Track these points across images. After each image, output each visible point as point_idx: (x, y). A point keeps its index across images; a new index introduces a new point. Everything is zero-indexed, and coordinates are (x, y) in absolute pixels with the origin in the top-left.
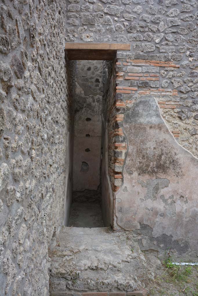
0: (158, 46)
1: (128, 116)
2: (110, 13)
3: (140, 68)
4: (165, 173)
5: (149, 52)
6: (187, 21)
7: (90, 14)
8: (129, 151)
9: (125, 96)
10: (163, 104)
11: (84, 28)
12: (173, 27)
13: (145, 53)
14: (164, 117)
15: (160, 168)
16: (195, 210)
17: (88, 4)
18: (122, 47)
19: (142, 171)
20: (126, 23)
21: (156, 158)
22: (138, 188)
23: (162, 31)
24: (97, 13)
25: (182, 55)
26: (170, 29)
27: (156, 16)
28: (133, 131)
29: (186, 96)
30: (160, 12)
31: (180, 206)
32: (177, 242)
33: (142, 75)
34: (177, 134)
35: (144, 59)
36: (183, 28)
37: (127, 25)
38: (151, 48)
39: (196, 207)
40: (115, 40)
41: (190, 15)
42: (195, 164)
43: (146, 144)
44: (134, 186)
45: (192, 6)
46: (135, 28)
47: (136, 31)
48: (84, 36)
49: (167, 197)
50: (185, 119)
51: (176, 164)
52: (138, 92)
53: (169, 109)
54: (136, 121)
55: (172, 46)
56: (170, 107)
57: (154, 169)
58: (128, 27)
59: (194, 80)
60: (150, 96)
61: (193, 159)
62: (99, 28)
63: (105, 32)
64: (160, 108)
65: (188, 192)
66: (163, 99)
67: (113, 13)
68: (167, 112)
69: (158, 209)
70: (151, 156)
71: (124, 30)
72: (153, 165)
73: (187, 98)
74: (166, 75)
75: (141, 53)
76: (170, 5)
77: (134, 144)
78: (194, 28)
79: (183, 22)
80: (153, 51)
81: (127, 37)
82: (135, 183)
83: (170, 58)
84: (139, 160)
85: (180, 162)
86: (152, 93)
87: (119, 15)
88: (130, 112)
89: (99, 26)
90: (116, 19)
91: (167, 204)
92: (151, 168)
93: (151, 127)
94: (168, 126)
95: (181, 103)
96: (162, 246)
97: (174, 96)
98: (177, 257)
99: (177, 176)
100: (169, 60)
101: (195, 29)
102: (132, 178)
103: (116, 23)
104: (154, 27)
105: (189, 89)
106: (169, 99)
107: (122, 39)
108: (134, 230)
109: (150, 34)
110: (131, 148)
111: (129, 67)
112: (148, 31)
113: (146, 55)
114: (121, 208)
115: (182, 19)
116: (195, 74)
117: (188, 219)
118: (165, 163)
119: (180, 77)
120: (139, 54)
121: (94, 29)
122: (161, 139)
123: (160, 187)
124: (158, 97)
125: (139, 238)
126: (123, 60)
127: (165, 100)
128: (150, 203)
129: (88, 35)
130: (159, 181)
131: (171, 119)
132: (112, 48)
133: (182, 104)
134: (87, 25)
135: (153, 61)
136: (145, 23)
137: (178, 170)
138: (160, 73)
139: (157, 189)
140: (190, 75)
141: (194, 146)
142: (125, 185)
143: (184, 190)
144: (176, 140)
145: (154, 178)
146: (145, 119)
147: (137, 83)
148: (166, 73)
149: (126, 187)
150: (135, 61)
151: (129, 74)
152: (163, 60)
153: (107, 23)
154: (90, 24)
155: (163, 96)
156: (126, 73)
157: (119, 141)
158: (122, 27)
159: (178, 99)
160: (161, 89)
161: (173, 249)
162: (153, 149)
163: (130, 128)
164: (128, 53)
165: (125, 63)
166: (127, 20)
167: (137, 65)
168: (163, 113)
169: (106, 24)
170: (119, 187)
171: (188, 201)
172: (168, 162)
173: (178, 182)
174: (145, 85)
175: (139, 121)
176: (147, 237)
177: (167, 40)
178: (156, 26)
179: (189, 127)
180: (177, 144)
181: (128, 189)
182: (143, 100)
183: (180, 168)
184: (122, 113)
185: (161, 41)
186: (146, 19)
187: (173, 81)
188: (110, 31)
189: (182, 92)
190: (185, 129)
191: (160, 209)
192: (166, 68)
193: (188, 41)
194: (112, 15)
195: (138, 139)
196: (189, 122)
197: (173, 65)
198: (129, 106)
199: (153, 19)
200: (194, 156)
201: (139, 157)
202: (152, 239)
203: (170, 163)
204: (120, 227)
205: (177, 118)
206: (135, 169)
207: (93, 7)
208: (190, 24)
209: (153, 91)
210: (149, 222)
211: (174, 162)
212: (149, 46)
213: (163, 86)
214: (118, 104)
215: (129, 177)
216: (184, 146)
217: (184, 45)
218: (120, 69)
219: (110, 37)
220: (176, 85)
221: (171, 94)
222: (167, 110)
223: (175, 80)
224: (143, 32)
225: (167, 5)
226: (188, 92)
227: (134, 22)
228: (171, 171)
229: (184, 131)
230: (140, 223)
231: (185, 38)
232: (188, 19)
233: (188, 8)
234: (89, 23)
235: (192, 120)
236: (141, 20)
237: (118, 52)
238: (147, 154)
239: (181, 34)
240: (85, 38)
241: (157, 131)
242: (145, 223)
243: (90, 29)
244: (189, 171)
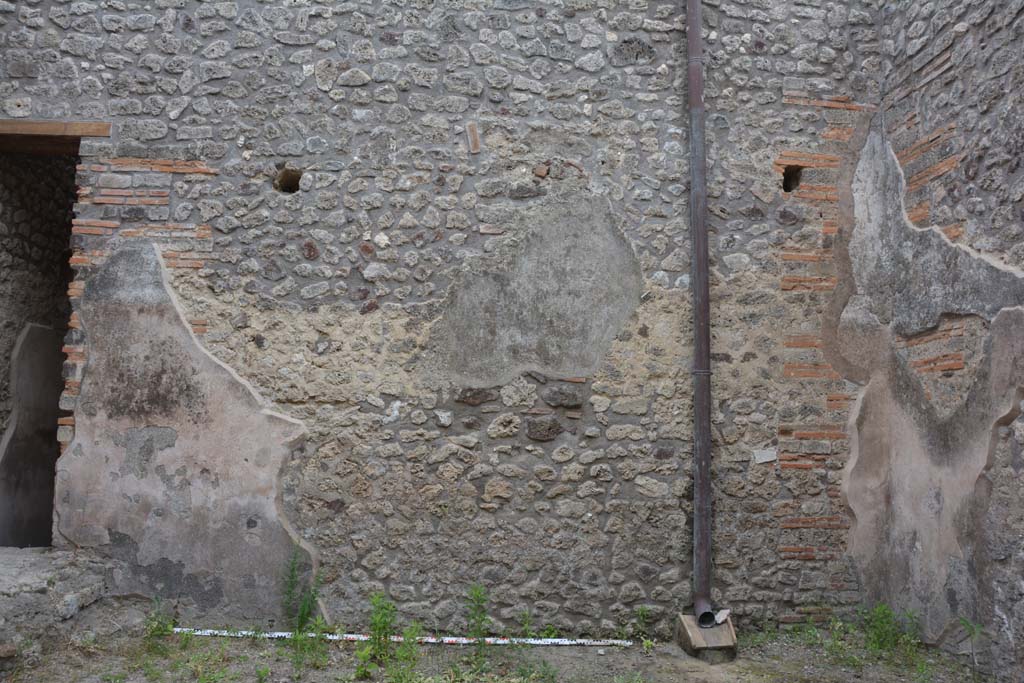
0: (174, 125)
1: (91, 286)
2: (73, 52)
3: (128, 177)
4: (167, 416)
5: (153, 140)
6: (246, 67)
7: (29, 53)
8: (90, 362)
9: (90, 240)
10: (175, 258)
11: (13, 86)
12: (212, 82)
13: (143, 142)
14: (176, 288)
15: (157, 403)
16: (236, 504)
17: (24, 30)
18: (92, 129)
19: (117, 409)
20: (107, 75)
21: (149, 380)
22: (107, 448)
23: (184, 92)
24: (44, 52)
25: (226, 144)
26: (205, 87)
27: (175, 58)
28: (101, 318)
29: (229, 238)
30: (187, 48)
31: (201, 494)
32: (193, 578)
33: (131, 192)
34: (201, 327)
35: (138, 155)
36: (234, 82)
37: (109, 80)
38: (157, 131)
39: (239, 496)
40: (78, 114)
41: (255, 55)
42: (239, 394)
43: (128, 349)
44: (97, 443)
45: (259, 34)
46: (125, 85)
47: (127, 93)
48: (9, 103)
49: (170, 470)
50: (223, 291)
51: (193, 394)
52: (121, 231)
53: (188, 270)
54: (108, 297)
55: (206, 124)
56: (188, 263)
57: (144, 404)
58: (111, 84)
59: (250, 202)
60: (145, 241)
61: (233, 384)
62: (45, 86)
63: (59, 95)
64: (168, 267)
65: (220, 459)
66: (176, 247)
67: (80, 52)
68: (182, 276)
69: (150, 499)
70: (138, 375)
71: (101, 91)
72: (142, 395)
73: (229, 244)
74: (187, 192)
75: (135, 143)
76: (209, 33)
77: (102, 348)
78: (260, 83)
79: (236, 69)
80: (163, 138)
81: (106, 106)
82: (100, 436)
83: (197, 152)
84: (111, 385)
85: (203, 390)
86: (149, 234)
87: (93, 56)
88: (97, 276)
89: (46, 81)
90: (85, 64)
91: (171, 487)
92: (136, 402)
93: (141, 311)
94: (180, 307)
95: (215, 255)
96: (160, 586)
97: (202, 240)
98: (195, 616)
99: (196, 423)
100: (196, 158)
101: (262, 86)
102: (94, 425)
103: (86, 74)
104: (170, 82)
105: (236, 222)
106: (188, 247)
107: (94, 111)
108: (95, 545)
109: (160, 98)
110: (94, 356)
111: (103, 175)
112: (154, 93)
113: (144, 146)
114: (68, 495)
115: (233, 65)
116: (254, 188)
117: (219, 526)
118: (169, 391)
119: (218, 195)
120: (129, 145)
121: (35, 87)
122: (162, 337)
123: (157, 446)
124: (164, 242)
125: (109, 565)
126: (93, 159)
127: (178, 249)
128: (133, 484)
129: (19, 101)
130: (153, 432)
131: (190, 291)
132: (70, 133)
133: (217, 257)
134: (18, 78)
135: (160, 160)
136: (150, 73)
137: (199, 409)
138: (171, 187)
139: (148, 451)
140: (241, 192)
141: (241, 355)
142: (77, 441)
143: (211, 455)
144: (196, 341)
145: (143, 425)
146: (131, 292)
147: (119, 210)
148: (186, 186)
149: (79, 445)
150: (121, 160)
151: (104, 191)
152: (182, 157)
153: (64, 74)
154: (26, 75)
155: (175, 240)
156: (97, 188)
157: (71, 342)
158: (99, 84)
159: (209, 247)
160: (171, 224)
161: (187, 595)
162: (142, 358)
163: (96, 312)
164: (104, 143)
165: (95, 167)
166: (110, 68)
167: (123, 169)
168: (173, 278)
169: (62, 76)
170: (66, 445)
171: (220, 481)
172: (176, 389)
173: (197, 437)
174: (136, 215)
175: (115, 297)
176: (125, 565)
177: (195, 112)
178: (175, 81)
179: (229, 309)
180: (198, 350)
181: (85, 449)
182: (128, 248)
183: (203, 404)
184: (81, 279)
185: (182, 114)
186: (152, 65)
187: (199, 205)
188: (70, 93)
189: (220, 231)
190: (222, 315)
191: (156, 499)
192: (187, 177)
193: (244, 114)
194: (79, 56)
195: (111, 336)
196: (231, 299)
197: (204, 168)
198: (98, 262)
199: (167, 64)
200: (237, 377)
201: (111, 376)
202: (136, 569)
203: (181, 391)
204: (66, 538)
205: (206, 290)
206: (101, 405)
207: (36, 37)
208: (252, 76)
209: (152, 228)
210: (129, 528)
211: (189, 391)
212: (153, 127)
213: (176, 216)
214: (75, 260)
215: (88, 422)
216: (215, 354)
217: (234, 123)
218: (85, 180)
219: (67, 106)
220: (206, 214)
221: (194, 235)
222: (181, 272)
223: (204, 203)
224: (143, 94)
225: (203, 33)
226: (233, 230)
227: (127, 73)
228: (181, 411)
229: (218, 320)
230: (109, 529)
231: (236, 107)
232: (248, 64)
233: (248, 39)
234: (23, 73)
235: (241, 293)
236: (142, 67)
237: (82, 142)
238: (129, 370)
239: (229, 97)
240: (13, 109)
241: (155, 318)
242: (120, 531)
243: (26, 88)
244: (223, 411)
